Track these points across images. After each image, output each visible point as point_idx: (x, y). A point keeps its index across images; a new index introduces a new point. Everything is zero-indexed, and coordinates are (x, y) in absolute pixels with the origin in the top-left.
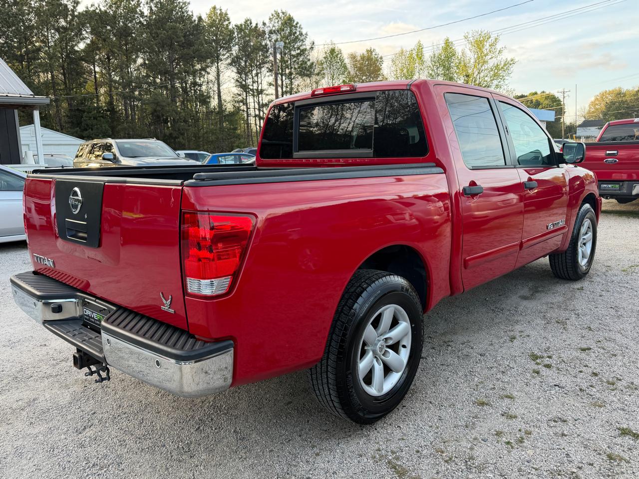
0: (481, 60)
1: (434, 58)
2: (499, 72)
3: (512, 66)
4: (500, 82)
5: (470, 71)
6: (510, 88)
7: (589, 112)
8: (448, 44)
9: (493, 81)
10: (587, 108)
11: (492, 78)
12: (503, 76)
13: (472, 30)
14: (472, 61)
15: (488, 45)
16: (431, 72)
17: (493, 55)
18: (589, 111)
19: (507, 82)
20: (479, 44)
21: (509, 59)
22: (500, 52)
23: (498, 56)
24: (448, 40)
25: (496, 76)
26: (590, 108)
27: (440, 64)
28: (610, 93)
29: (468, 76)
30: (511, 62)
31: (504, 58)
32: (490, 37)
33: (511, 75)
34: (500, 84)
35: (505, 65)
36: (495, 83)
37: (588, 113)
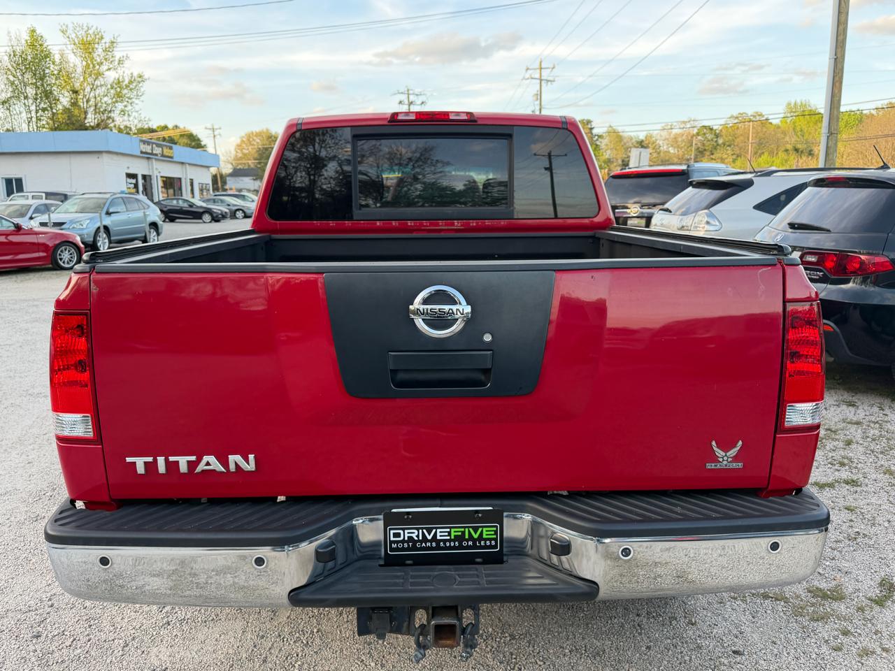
0: (93, 72)
1: (14, 56)
2: (121, 90)
3: (141, 85)
4: (125, 106)
5: (77, 86)
6: (143, 116)
7: (236, 159)
8: (35, 41)
9: (116, 104)
10: (233, 152)
11: (114, 100)
12: (129, 98)
13: (74, 24)
14: (79, 70)
15: (100, 50)
16: (12, 78)
17: (111, 66)
18: (236, 156)
19: (137, 108)
20: (87, 47)
21: (135, 74)
22: (120, 62)
23: (119, 68)
24: (34, 31)
25: (119, 97)
26: (237, 152)
27: (26, 68)
28: (259, 134)
29: (76, 92)
30: (140, 79)
31: (128, 72)
32: (102, 38)
33: (142, 98)
34: (126, 109)
35: (131, 82)
36: (120, 107)
37: (234, 160)
